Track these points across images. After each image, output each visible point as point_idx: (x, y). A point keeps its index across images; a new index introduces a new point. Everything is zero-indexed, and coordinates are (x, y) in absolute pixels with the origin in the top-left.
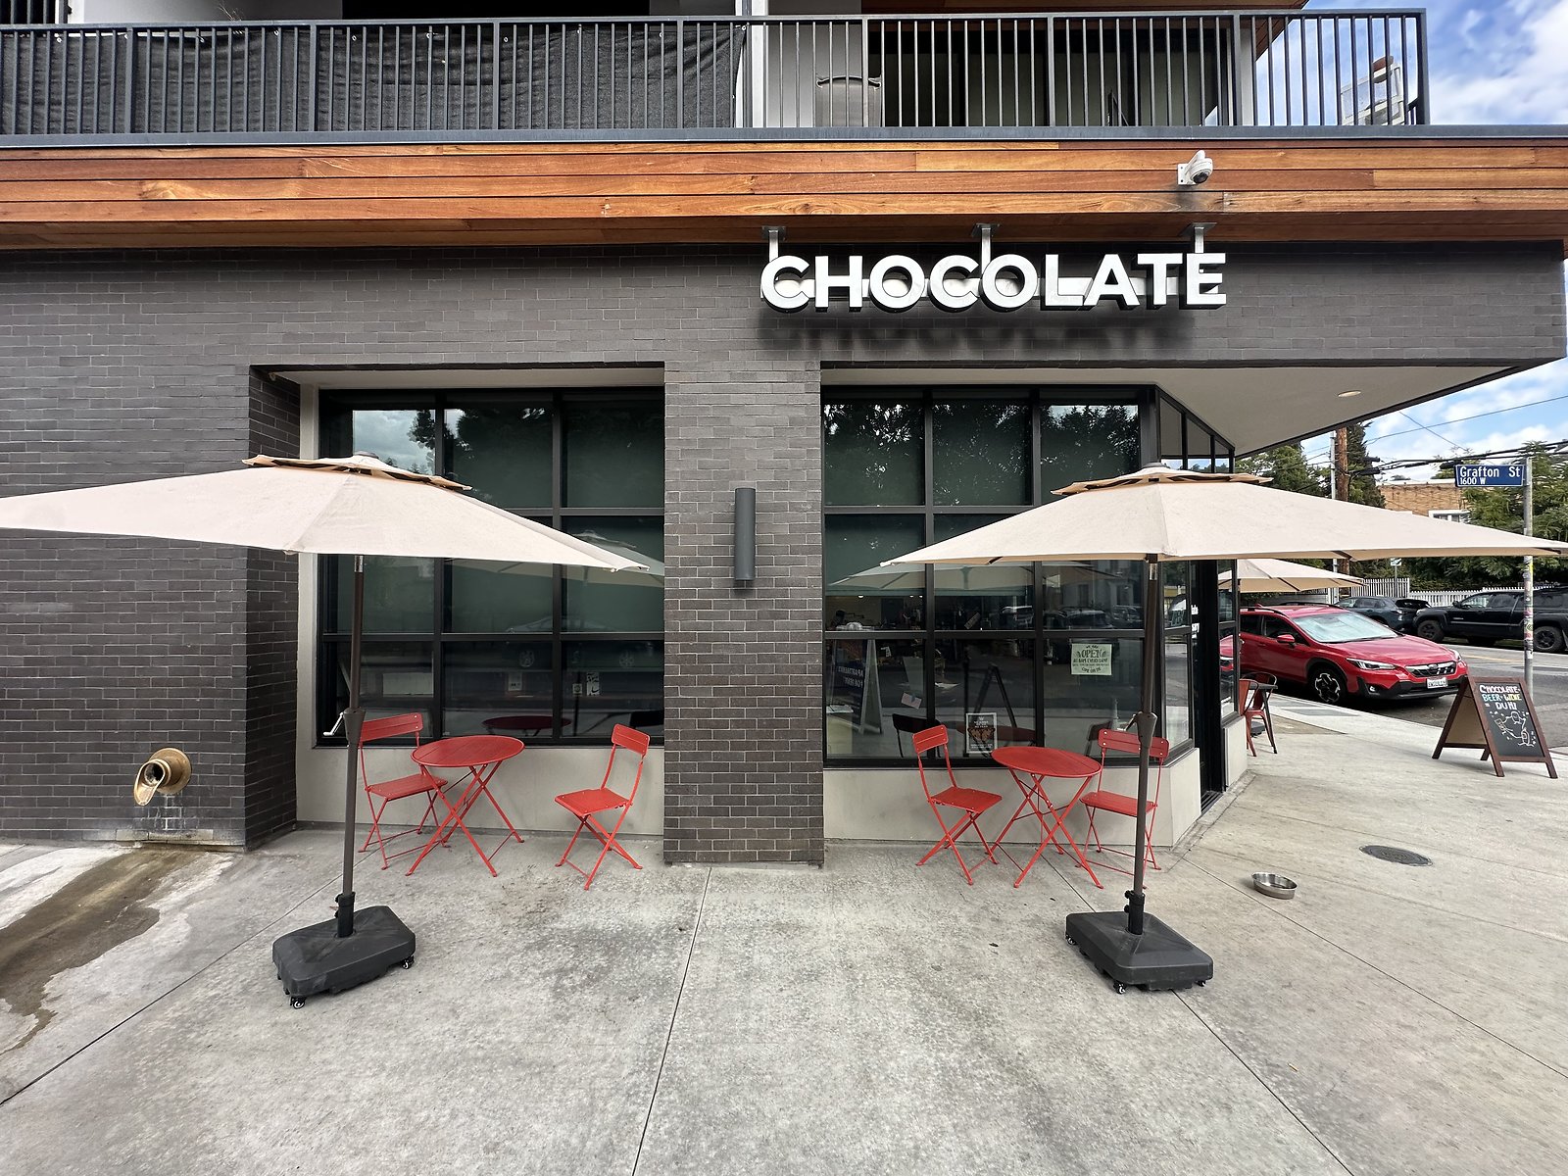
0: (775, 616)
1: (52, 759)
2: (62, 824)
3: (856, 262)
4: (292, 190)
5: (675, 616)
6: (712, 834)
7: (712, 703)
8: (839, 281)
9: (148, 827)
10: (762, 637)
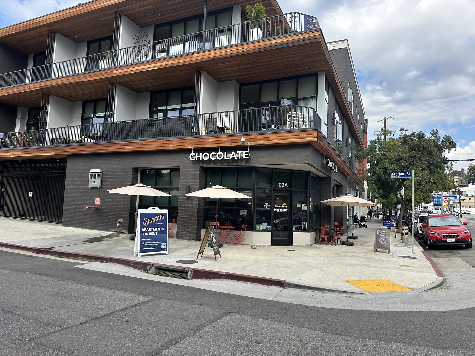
0: (192, 203)
1: (108, 220)
2: (109, 229)
3: (201, 154)
4: (137, 146)
5: (180, 203)
6: (182, 235)
7: (183, 216)
8: (199, 156)
9: (118, 230)
10: (190, 206)
